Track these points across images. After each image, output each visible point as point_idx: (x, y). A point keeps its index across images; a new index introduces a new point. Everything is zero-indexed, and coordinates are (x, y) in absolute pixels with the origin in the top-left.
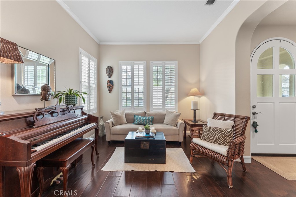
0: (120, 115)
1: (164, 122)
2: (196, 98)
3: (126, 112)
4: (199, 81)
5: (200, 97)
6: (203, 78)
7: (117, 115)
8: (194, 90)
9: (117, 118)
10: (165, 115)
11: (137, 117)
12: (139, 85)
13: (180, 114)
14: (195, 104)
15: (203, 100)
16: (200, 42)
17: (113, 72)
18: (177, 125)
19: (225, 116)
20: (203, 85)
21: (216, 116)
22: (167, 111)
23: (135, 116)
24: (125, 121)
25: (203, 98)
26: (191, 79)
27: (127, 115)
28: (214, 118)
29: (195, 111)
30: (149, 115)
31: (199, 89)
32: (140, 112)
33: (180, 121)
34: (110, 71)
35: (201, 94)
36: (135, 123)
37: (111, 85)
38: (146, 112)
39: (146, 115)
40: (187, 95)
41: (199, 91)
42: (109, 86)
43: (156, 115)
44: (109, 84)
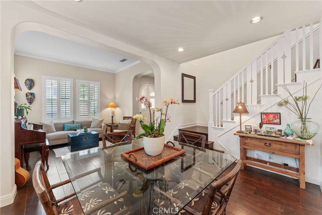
0: (50, 124)
1: (91, 127)
2: (113, 109)
3: (54, 122)
4: (115, 98)
5: (115, 108)
6: (117, 96)
7: (47, 125)
8: (111, 104)
9: (47, 127)
10: (91, 122)
11: (67, 125)
12: (66, 98)
13: (103, 120)
14: (113, 113)
15: (117, 110)
16: (116, 72)
17: (34, 84)
18: (101, 127)
19: (128, 118)
20: (117, 101)
21: (125, 118)
22: (93, 118)
23: (64, 124)
24: (54, 129)
25: (117, 109)
26: (109, 96)
27: (55, 124)
28: (124, 119)
29: (113, 117)
30: (77, 123)
31: (115, 103)
32: (68, 121)
33: (103, 125)
34: (31, 83)
35: (116, 106)
36: (66, 130)
37: (33, 98)
38: (74, 121)
39: (74, 123)
40: (107, 107)
41: (115, 104)
42: (30, 98)
43: (83, 122)
44: (30, 97)
